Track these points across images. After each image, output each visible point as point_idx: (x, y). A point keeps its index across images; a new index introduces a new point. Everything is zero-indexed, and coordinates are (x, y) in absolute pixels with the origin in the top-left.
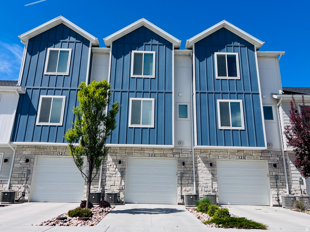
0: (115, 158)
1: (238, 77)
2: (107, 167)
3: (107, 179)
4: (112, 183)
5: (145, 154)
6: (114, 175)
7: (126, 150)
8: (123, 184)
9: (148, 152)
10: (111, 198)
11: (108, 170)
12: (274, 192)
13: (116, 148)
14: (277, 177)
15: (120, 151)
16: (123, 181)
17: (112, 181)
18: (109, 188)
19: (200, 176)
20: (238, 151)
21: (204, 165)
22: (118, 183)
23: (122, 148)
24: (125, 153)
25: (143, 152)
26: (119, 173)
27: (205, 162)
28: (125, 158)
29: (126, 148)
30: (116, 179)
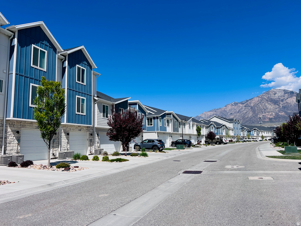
0: (13, 129)
1: (85, 84)
2: (8, 136)
3: (8, 145)
4: (11, 148)
5: (34, 127)
6: (12, 142)
7: (21, 123)
8: (19, 148)
9: (35, 125)
10: (21, 159)
11: (8, 138)
12: (89, 148)
13: (14, 121)
14: (91, 141)
15: (16, 124)
16: (19, 146)
17: (11, 147)
18: (9, 152)
19: (62, 141)
20: (79, 126)
21: (64, 134)
22: (16, 148)
23: (18, 122)
24: (21, 125)
25: (32, 125)
26: (16, 140)
27: (65, 133)
28: (20, 129)
29: (21, 121)
30: (14, 145)
